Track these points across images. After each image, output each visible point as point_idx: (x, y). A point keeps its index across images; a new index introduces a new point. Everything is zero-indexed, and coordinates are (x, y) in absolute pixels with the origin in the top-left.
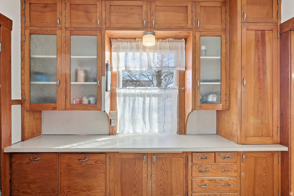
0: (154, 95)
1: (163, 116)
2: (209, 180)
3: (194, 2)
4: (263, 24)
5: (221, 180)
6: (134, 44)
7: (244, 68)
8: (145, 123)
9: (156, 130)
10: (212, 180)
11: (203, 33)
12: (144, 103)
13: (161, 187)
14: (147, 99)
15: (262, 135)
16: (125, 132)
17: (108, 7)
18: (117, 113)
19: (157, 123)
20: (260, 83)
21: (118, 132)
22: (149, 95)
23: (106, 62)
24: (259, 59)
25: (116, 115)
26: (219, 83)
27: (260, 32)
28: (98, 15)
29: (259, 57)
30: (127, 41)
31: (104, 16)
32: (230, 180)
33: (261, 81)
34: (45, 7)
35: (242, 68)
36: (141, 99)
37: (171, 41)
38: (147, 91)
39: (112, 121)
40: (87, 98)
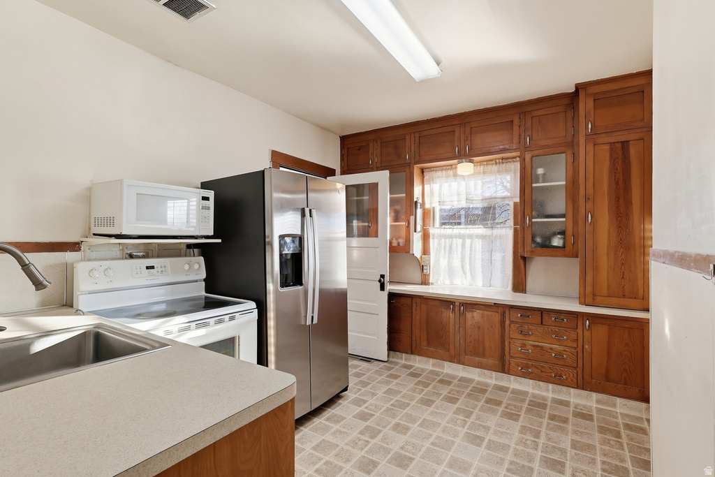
0: (478, 236)
1: (489, 264)
2: (533, 346)
3: (522, 113)
4: (624, 132)
5: (551, 349)
6: (451, 172)
7: (589, 199)
8: (464, 273)
9: (480, 283)
10: (538, 346)
11: (536, 153)
12: (463, 246)
13: (471, 344)
14: (468, 241)
15: (624, 296)
16: (439, 282)
17: (417, 139)
18: (429, 258)
19: (481, 274)
20: (619, 219)
21: (430, 281)
22: (470, 237)
23: (415, 200)
24: (617, 183)
25: (429, 260)
26: (564, 219)
27: (619, 145)
28: (407, 149)
29: (618, 181)
30: (442, 170)
31: (413, 149)
32: (565, 350)
33: (621, 215)
34: (359, 149)
35: (587, 199)
36: (460, 241)
37: (499, 163)
38: (468, 231)
39: (425, 267)
40: (396, 239)
